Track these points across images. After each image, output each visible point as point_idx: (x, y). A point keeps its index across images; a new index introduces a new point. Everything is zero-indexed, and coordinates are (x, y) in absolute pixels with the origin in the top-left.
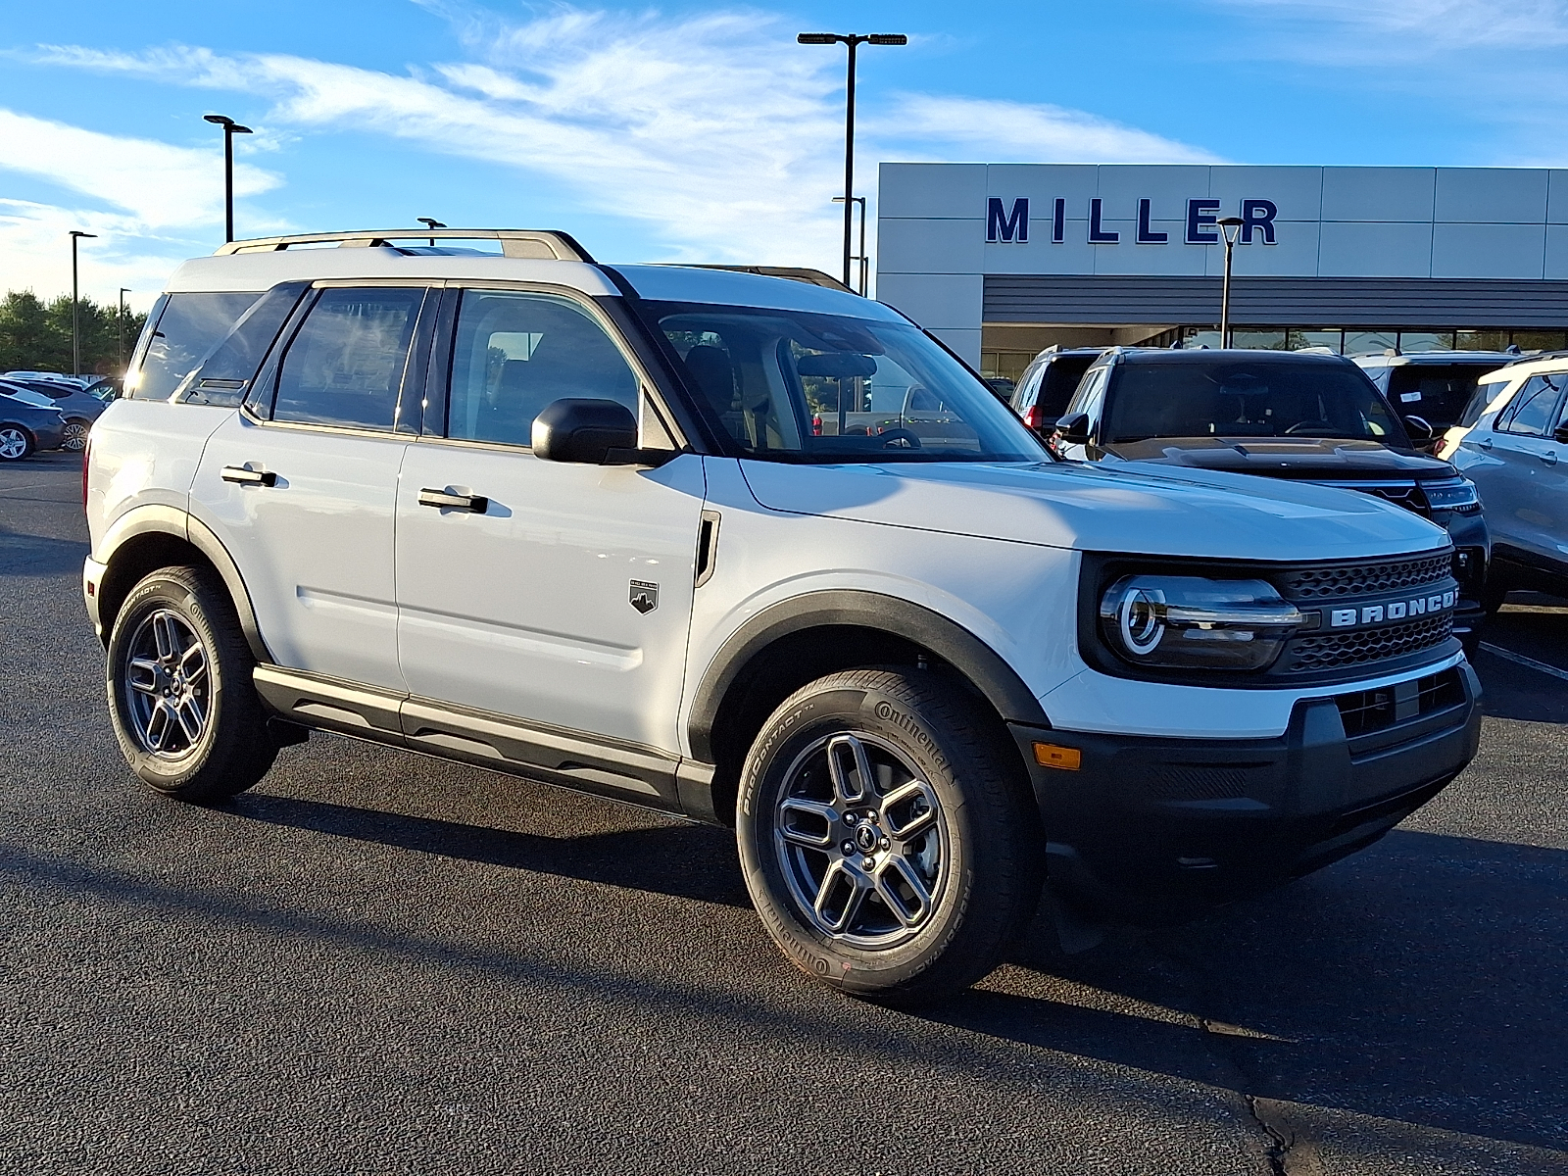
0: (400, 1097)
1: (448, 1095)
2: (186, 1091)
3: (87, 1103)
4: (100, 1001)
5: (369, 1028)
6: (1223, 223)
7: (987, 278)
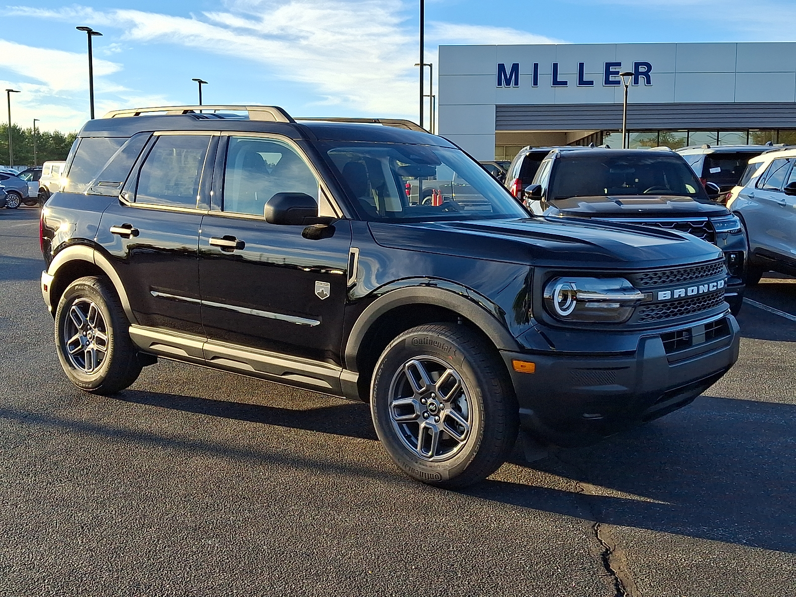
0: (185, 536)
1: (209, 535)
2: (81, 536)
3: (34, 542)
4: (38, 494)
5: (170, 504)
6: (623, 75)
7: (497, 107)
